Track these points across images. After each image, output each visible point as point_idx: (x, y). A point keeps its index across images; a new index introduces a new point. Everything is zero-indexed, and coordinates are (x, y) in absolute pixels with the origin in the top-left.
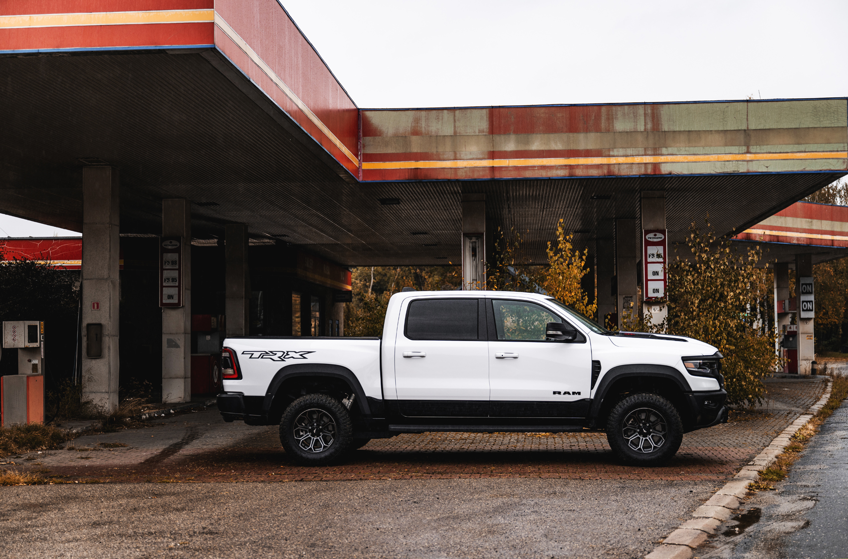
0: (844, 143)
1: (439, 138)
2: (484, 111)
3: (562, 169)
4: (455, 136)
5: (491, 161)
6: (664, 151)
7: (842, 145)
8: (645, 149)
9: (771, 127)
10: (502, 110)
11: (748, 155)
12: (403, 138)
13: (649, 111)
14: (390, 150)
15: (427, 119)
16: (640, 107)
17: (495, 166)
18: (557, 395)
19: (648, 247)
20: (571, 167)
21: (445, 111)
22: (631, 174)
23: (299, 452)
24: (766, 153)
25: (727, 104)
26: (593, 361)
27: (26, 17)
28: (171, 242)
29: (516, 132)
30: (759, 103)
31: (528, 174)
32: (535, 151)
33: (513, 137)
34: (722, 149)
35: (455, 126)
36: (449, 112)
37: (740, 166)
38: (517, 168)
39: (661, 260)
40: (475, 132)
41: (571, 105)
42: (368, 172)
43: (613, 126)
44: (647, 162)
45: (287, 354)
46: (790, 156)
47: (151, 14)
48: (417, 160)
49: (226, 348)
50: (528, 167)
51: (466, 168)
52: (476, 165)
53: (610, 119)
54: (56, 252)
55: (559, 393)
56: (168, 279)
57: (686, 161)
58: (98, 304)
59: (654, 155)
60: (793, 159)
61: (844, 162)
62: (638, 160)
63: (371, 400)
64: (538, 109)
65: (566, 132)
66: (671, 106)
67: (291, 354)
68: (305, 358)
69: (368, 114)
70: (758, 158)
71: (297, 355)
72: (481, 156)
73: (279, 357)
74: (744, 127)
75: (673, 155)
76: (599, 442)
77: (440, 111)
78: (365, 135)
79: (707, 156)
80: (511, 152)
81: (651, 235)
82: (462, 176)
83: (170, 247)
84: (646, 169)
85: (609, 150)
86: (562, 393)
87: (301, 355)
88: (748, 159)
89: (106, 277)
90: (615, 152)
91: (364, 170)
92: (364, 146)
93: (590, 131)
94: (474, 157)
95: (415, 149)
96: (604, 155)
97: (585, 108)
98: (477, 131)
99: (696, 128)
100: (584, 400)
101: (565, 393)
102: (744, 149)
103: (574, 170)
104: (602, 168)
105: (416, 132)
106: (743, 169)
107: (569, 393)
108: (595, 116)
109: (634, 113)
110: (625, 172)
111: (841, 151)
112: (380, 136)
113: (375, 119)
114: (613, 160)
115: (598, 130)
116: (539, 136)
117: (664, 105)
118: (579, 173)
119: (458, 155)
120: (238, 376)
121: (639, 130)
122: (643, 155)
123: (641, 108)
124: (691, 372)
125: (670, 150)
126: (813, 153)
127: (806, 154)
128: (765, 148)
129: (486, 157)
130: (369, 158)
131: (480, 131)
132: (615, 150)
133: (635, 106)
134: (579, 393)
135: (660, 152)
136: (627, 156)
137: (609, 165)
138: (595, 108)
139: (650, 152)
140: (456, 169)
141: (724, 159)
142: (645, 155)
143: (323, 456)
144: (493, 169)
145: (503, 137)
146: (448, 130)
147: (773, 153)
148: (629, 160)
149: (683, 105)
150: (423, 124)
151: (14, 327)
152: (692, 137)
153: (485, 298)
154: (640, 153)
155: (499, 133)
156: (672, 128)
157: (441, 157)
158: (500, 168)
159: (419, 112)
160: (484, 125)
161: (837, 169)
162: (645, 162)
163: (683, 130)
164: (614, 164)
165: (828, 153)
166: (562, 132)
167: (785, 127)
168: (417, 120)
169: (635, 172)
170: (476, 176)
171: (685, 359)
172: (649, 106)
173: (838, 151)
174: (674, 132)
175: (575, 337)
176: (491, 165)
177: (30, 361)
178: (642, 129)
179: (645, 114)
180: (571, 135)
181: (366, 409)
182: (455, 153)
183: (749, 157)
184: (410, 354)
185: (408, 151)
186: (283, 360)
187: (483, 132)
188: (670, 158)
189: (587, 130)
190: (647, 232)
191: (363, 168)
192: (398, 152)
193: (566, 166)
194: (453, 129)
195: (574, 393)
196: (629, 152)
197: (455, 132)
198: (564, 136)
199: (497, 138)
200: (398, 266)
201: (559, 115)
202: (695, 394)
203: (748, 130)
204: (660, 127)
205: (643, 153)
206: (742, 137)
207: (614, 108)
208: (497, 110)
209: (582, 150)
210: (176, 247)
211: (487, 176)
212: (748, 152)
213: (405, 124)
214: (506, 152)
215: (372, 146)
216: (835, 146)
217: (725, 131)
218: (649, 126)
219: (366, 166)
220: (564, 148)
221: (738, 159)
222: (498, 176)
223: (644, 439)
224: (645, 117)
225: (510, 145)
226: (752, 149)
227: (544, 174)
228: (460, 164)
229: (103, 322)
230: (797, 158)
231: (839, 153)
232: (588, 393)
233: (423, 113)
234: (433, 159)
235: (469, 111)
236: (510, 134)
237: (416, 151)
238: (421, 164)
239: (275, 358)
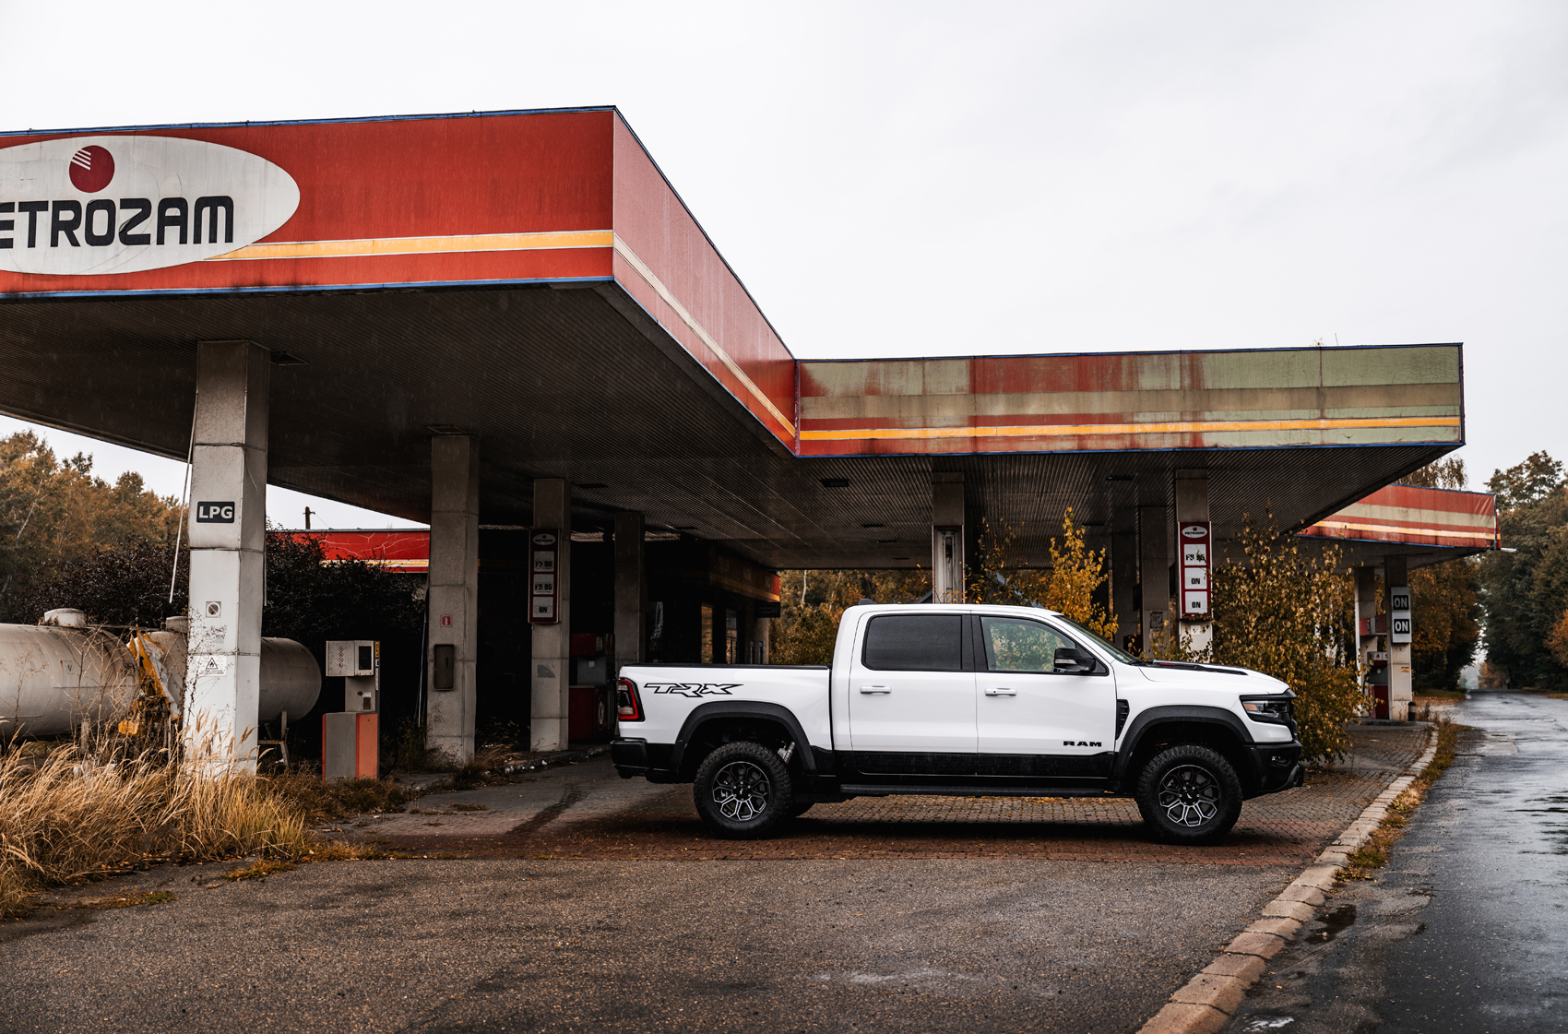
0: (1454, 405)
1: (902, 399)
2: (963, 363)
3: (1068, 440)
4: (924, 396)
5: (973, 429)
6: (1207, 415)
7: (1452, 408)
8: (1182, 413)
9: (1354, 384)
10: (987, 360)
11: (1323, 421)
12: (855, 398)
13: (1187, 362)
14: (837, 415)
15: (887, 373)
16: (1174, 356)
17: (977, 435)
18: (1069, 746)
19: (1185, 546)
20: (1080, 437)
21: (911, 363)
22: (1163, 446)
23: (720, 820)
24: (1348, 418)
25: (1292, 352)
26: (1118, 701)
27: (367, 242)
28: (544, 537)
29: (1006, 391)
30: (1337, 351)
31: (1023, 447)
32: (1032, 416)
33: (1002, 397)
34: (1287, 414)
35: (924, 383)
36: (917, 363)
37: (1312, 436)
38: (1007, 439)
39: (1203, 563)
40: (951, 391)
41: (1081, 355)
42: (805, 443)
43: (1137, 382)
44: (1184, 430)
45: (705, 688)
46: (1380, 422)
47: (531, 237)
48: (873, 427)
49: (623, 678)
50: (1023, 437)
51: (938, 438)
52: (952, 435)
53: (1134, 373)
54: (392, 549)
55: (1072, 743)
56: (541, 586)
57: (1238, 429)
58: (449, 618)
59: (1194, 421)
60: (1385, 427)
61: (1455, 431)
62: (1171, 427)
63: (816, 750)
64: (1036, 360)
65: (1074, 390)
66: (1216, 355)
67: (711, 688)
68: (728, 693)
69: (807, 366)
70: (1336, 426)
71: (718, 690)
72: (959, 423)
73: (694, 692)
74: (1317, 384)
75: (1219, 421)
76: (1125, 810)
77: (904, 363)
78: (805, 394)
79: (1265, 423)
80: (999, 417)
81: (1190, 529)
82: (933, 449)
83: (543, 543)
84: (1182, 440)
85: (1132, 414)
86: (1076, 744)
87: (723, 689)
88: (1322, 427)
89: (460, 583)
90: (1141, 418)
91: (802, 442)
92: (802, 410)
93: (1106, 390)
94: (951, 424)
95: (871, 413)
96: (1126, 421)
97: (1099, 358)
98: (954, 389)
99: (1250, 384)
100: (1105, 753)
101: (1080, 744)
102: (1317, 413)
103: (1084, 442)
104: (1123, 439)
105: (872, 391)
106: (1315, 440)
107: (1085, 744)
108: (1113, 370)
109: (1166, 365)
110: (1154, 444)
111: (1451, 416)
112: (823, 395)
113: (817, 374)
114: (1137, 429)
115: (1116, 388)
116: (1037, 395)
117: (1206, 355)
118: (1093, 445)
119: (928, 422)
120: (639, 716)
121: (1173, 388)
122: (1178, 422)
123: (1176, 359)
124: (1253, 717)
125: (1216, 415)
126: (1411, 419)
127: (1402, 420)
128: (1347, 412)
129: (966, 423)
130: (807, 425)
131: (957, 390)
132: (1141, 415)
133: (1167, 356)
134: (1099, 744)
135: (1201, 417)
136: (1156, 423)
137: (1132, 435)
138: (1114, 358)
139: (1188, 418)
140: (926, 440)
141: (1289, 427)
142: (1182, 421)
143: (752, 825)
144: (975, 440)
145: (988, 396)
146: (914, 388)
147: (1357, 419)
148: (1160, 428)
149: (1233, 354)
150: (882, 380)
151: (341, 649)
152: (1245, 396)
153: (971, 615)
154: (1175, 419)
155: (984, 392)
156: (1217, 386)
157: (906, 423)
158: (985, 439)
159: (875, 364)
160: (964, 381)
161: (1445, 440)
162: (1181, 430)
163: (1232, 387)
164: (1140, 434)
165: (1433, 419)
166: (1069, 390)
167: (1373, 384)
168: (873, 375)
169: (1168, 444)
170: (953, 449)
171: (1244, 699)
172: (1186, 355)
173: (1446, 416)
174: (1221, 390)
175: (1093, 668)
176: (973, 435)
177: (360, 694)
178: (1177, 386)
179: (1181, 366)
180: (1080, 394)
181: (812, 764)
182: (924, 419)
183: (1323, 424)
184: (869, 689)
185: (862, 416)
186: (699, 696)
187: (963, 390)
188: (1215, 426)
189: (1102, 388)
190: (1184, 525)
191: (801, 438)
192: (848, 417)
193: (1074, 436)
194: (921, 386)
195: (1092, 744)
196: (1160, 417)
197: (924, 391)
198: (1072, 395)
199: (981, 399)
200: (839, 569)
201: (1065, 368)
202: (1259, 747)
203: (1322, 387)
204: (1201, 384)
205: (1179, 419)
206: (1313, 397)
207: (1138, 358)
208: (981, 361)
209: (1096, 415)
210: (550, 543)
211: (967, 449)
212: (1323, 417)
213: (858, 379)
214: (992, 417)
215: (812, 409)
216: (1443, 410)
217: (1291, 390)
218: (1187, 382)
219: (806, 435)
220: (1071, 412)
221: (1308, 427)
222: (982, 449)
223: (1189, 807)
224: (1181, 370)
225: (999, 407)
226: (1329, 413)
227: (1044, 447)
228: (931, 433)
229: (455, 643)
230: (1390, 425)
231: (1447, 418)
232: (1111, 744)
233: (882, 365)
234: (895, 428)
235: (943, 362)
236: (998, 393)
237: (871, 416)
238: (879, 434)
239: (689, 692)
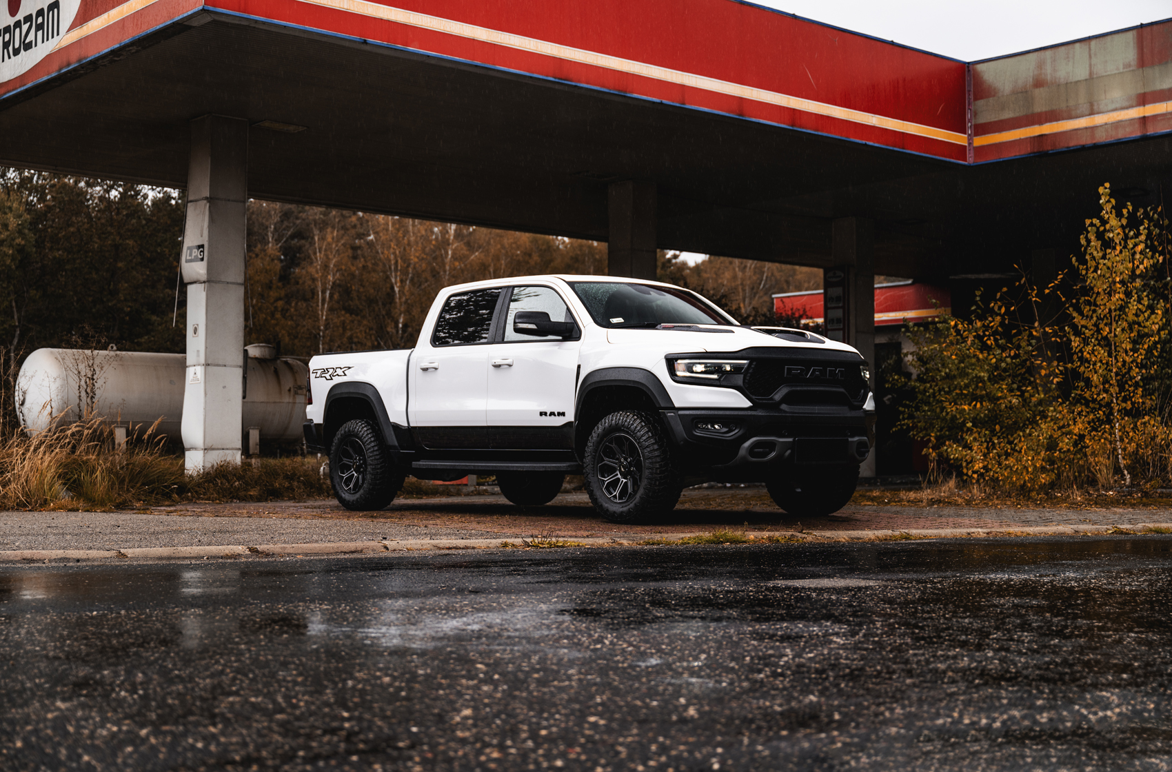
1: (1071, 86)
2: (1130, 35)
4: (1091, 79)
5: (1141, 108)
10: (1154, 27)
12: (1023, 94)
14: (1007, 115)
15: (1054, 60)
17: (1147, 115)
18: (544, 417)
21: (1077, 45)
26: (578, 365)
28: (834, 273)
35: (1090, 65)
36: (1082, 44)
40: (1118, 69)
42: (980, 150)
45: (334, 372)
48: (1041, 123)
51: (1106, 124)
52: (1120, 118)
55: (546, 415)
63: (396, 427)
67: (338, 372)
68: (346, 375)
69: (980, 67)
71: (341, 373)
72: (1126, 104)
73: (330, 375)
77: (1070, 46)
78: (976, 99)
80: (1168, 90)
82: (1101, 137)
83: (834, 280)
86: (548, 415)
91: (975, 149)
92: (976, 114)
94: (1118, 105)
95: (1039, 108)
98: (1121, 67)
105: (1039, 84)
107: (554, 414)
112: (994, 96)
113: (987, 73)
119: (1095, 108)
120: (311, 400)
124: (675, 380)
129: (1135, 103)
130: (981, 130)
131: (1125, 67)
134: (563, 414)
140: (1093, 129)
144: (1144, 120)
145: (1157, 69)
146: (1081, 73)
150: (1048, 70)
155: (1152, 64)
157: (1073, 113)
158: (1155, 117)
159: (1042, 53)
160: (1131, 55)
168: (1040, 65)
170: (1122, 134)
171: (668, 359)
176: (1142, 115)
181: (392, 439)
182: (1091, 105)
185: (1030, 111)
186: (332, 379)
187: (1130, 66)
191: (976, 145)
192: (1017, 115)
194: (1088, 69)
197: (1091, 74)
199: (1149, 71)
202: (680, 412)
208: (1149, 29)
210: (838, 279)
211: (1136, 133)
213: (1026, 70)
214: (1161, 91)
215: (986, 112)
219: (979, 141)
222: (1151, 131)
225: (1169, 79)
228: (1099, 120)
232: (569, 414)
233: (1048, 53)
234: (1063, 119)
235: (1109, 38)
236: (1167, 63)
237: (1039, 110)
238: (1047, 129)
239: (328, 377)
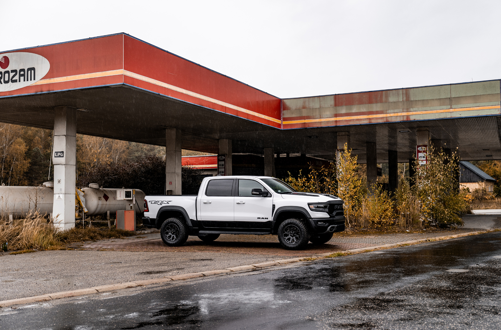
0: (498, 101)
1: (314, 109)
2: (332, 96)
3: (366, 120)
4: (320, 108)
5: (335, 118)
6: (412, 109)
7: (498, 102)
8: (403, 109)
9: (462, 96)
10: (339, 95)
11: (451, 109)
12: (299, 110)
13: (405, 92)
14: (294, 116)
15: (309, 101)
16: (400, 90)
17: (337, 120)
18: (259, 219)
19: (419, 153)
20: (370, 119)
21: (316, 98)
22: (397, 121)
24: (460, 108)
25: (440, 86)
26: (273, 205)
28: (221, 157)
29: (346, 105)
30: (456, 85)
31: (352, 123)
32: (354, 113)
33: (344, 107)
34: (439, 107)
35: (320, 104)
36: (318, 98)
37: (448, 115)
38: (346, 121)
39: (425, 159)
40: (328, 106)
41: (369, 92)
42: (285, 125)
43: (388, 100)
44: (404, 115)
45: (163, 202)
46: (471, 109)
48: (304, 119)
49: (145, 200)
50: (351, 120)
51: (325, 121)
52: (329, 120)
53: (387, 97)
55: (260, 218)
56: (221, 172)
57: (422, 114)
58: (171, 182)
59: (407, 112)
60: (473, 110)
61: (499, 110)
62: (400, 114)
63: (192, 220)
64: (355, 94)
65: (368, 104)
66: (414, 89)
68: (168, 203)
69: (285, 101)
70: (456, 111)
71: (166, 202)
72: (331, 116)
74: (449, 97)
75: (415, 111)
77: (314, 98)
78: (284, 110)
79: (431, 111)
80: (344, 114)
81: (420, 148)
82: (323, 125)
83: (221, 159)
84: (403, 118)
85: (387, 110)
86: (261, 218)
87: (167, 202)
88: (451, 111)
89: (174, 172)
90: (389, 112)
91: (283, 125)
92: (283, 114)
93: (378, 103)
94: (328, 117)
95: (304, 114)
96: (384, 113)
97: (376, 92)
98: (329, 105)
99: (426, 98)
100: (270, 221)
101: (262, 218)
102: (449, 107)
103: (371, 120)
104: (383, 119)
105: (304, 107)
106: (449, 116)
107: (263, 218)
108: (380, 96)
109: (397, 93)
110: (394, 120)
111: (497, 105)
112: (290, 110)
113: (287, 103)
114: (388, 115)
115: (381, 102)
116: (356, 106)
117: (411, 89)
118: (374, 122)
119: (321, 116)
120: (148, 211)
121: (400, 101)
122: (402, 112)
123: (401, 91)
125: (414, 109)
126: (483, 107)
127: (479, 107)
128: (460, 106)
129: (333, 116)
130: (285, 119)
131: (330, 106)
132: (389, 110)
133: (398, 90)
134: (267, 218)
135: (409, 110)
136: (394, 113)
137: (387, 117)
138: (380, 92)
139: (405, 111)
140: (321, 122)
141: (439, 112)
142: (403, 112)
144: (336, 121)
145: (340, 107)
146: (317, 106)
147: (463, 108)
148: (396, 115)
149: (420, 88)
150: (307, 104)
151: (120, 192)
152: (424, 102)
153: (236, 179)
154: (401, 111)
155: (339, 106)
156: (415, 99)
157: (315, 117)
158: (339, 121)
159: (305, 99)
160: (332, 102)
161: (495, 114)
162: (403, 115)
163: (420, 99)
164: (389, 117)
165: (491, 106)
166: (366, 104)
167: (469, 95)
168: (304, 102)
169: (398, 120)
170: (330, 125)
171: (309, 204)
172: (404, 90)
173: (495, 105)
174: (416, 101)
175: (267, 194)
177: (130, 205)
178: (401, 100)
179: (402, 93)
180: (370, 105)
181: (190, 224)
182: (320, 115)
183: (451, 110)
185: (301, 116)
186: (161, 204)
187: (332, 105)
188: (414, 113)
189: (377, 102)
190: (418, 146)
191: (283, 124)
192: (297, 116)
193: (368, 118)
194: (319, 105)
195: (265, 218)
196: (396, 111)
197: (320, 106)
198: (367, 105)
199: (338, 108)
201: (364, 96)
202: (313, 219)
203: (451, 98)
204: (409, 99)
205: (402, 111)
206: (448, 101)
207: (388, 91)
208: (338, 96)
209: (375, 111)
210: (223, 159)
211: (333, 125)
212: (451, 108)
213: (300, 104)
214: (341, 114)
215: (286, 114)
216: (494, 103)
217: (440, 99)
218: (405, 99)
219: (285, 123)
220: (367, 111)
221: (446, 112)
222: (338, 125)
223: (292, 238)
224: (403, 95)
225: (343, 111)
226: (453, 107)
227: (358, 123)
228: (323, 120)
229: (173, 190)
230: (475, 109)
231: (496, 106)
232: (271, 219)
233: (307, 99)
234: (311, 119)
235: (326, 97)
236: (343, 106)
237: (304, 115)
238: (307, 121)
239: (159, 203)
